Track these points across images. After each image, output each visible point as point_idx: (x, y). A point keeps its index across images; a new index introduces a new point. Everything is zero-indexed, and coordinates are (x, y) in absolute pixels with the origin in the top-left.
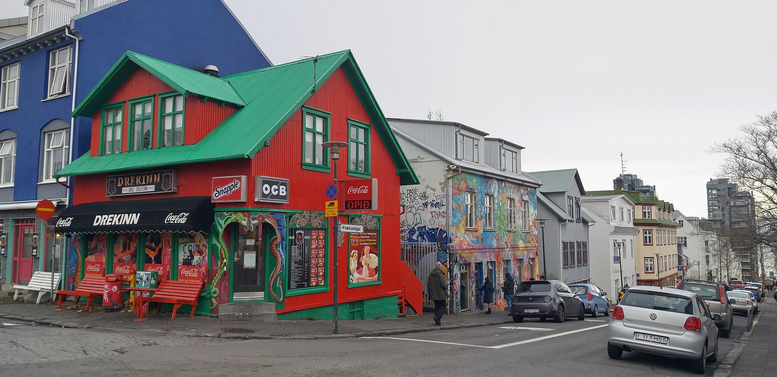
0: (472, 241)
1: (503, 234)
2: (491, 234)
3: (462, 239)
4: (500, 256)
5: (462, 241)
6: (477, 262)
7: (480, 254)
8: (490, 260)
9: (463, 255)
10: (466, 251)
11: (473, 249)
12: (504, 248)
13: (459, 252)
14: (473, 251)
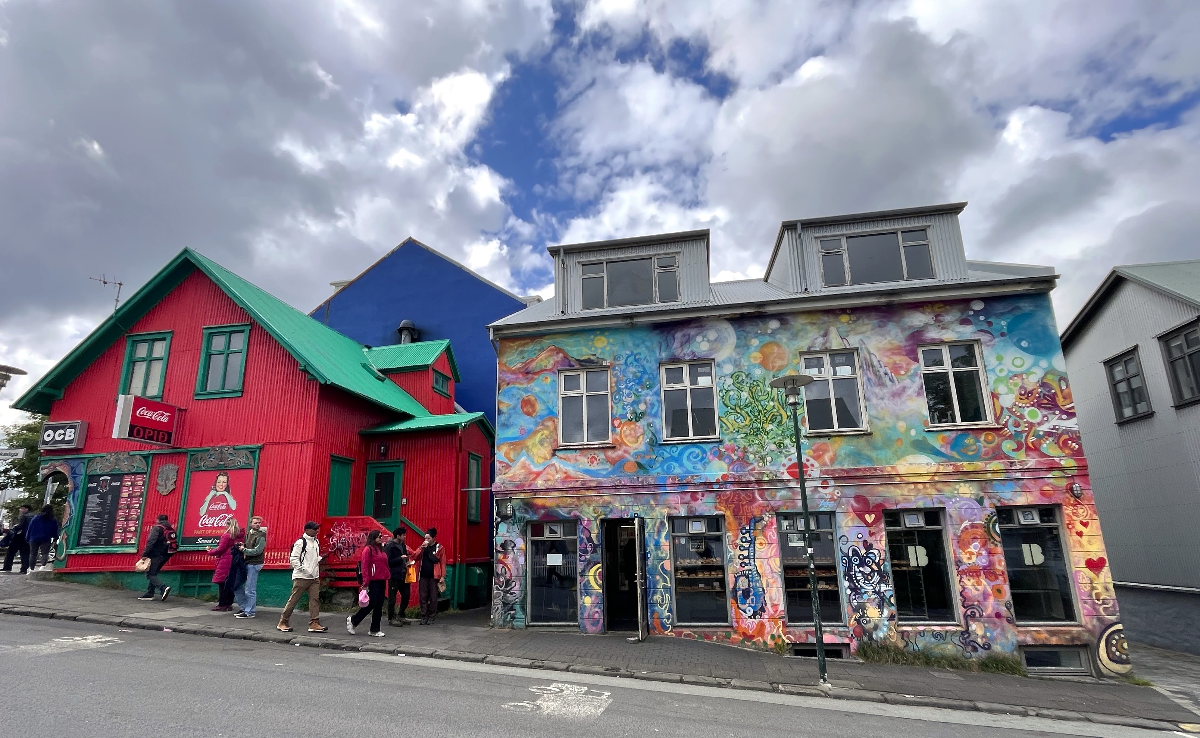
0: (586, 471)
1: (773, 447)
2: (697, 451)
3: (535, 469)
4: (754, 500)
5: (538, 474)
6: (610, 517)
7: (627, 500)
8: (689, 510)
9: (539, 502)
10: (556, 494)
11: (589, 488)
12: (782, 481)
13: (522, 496)
14: (588, 493)
